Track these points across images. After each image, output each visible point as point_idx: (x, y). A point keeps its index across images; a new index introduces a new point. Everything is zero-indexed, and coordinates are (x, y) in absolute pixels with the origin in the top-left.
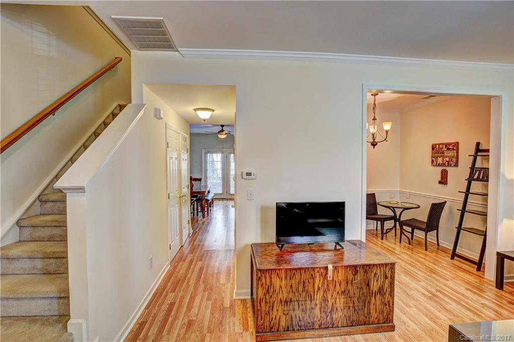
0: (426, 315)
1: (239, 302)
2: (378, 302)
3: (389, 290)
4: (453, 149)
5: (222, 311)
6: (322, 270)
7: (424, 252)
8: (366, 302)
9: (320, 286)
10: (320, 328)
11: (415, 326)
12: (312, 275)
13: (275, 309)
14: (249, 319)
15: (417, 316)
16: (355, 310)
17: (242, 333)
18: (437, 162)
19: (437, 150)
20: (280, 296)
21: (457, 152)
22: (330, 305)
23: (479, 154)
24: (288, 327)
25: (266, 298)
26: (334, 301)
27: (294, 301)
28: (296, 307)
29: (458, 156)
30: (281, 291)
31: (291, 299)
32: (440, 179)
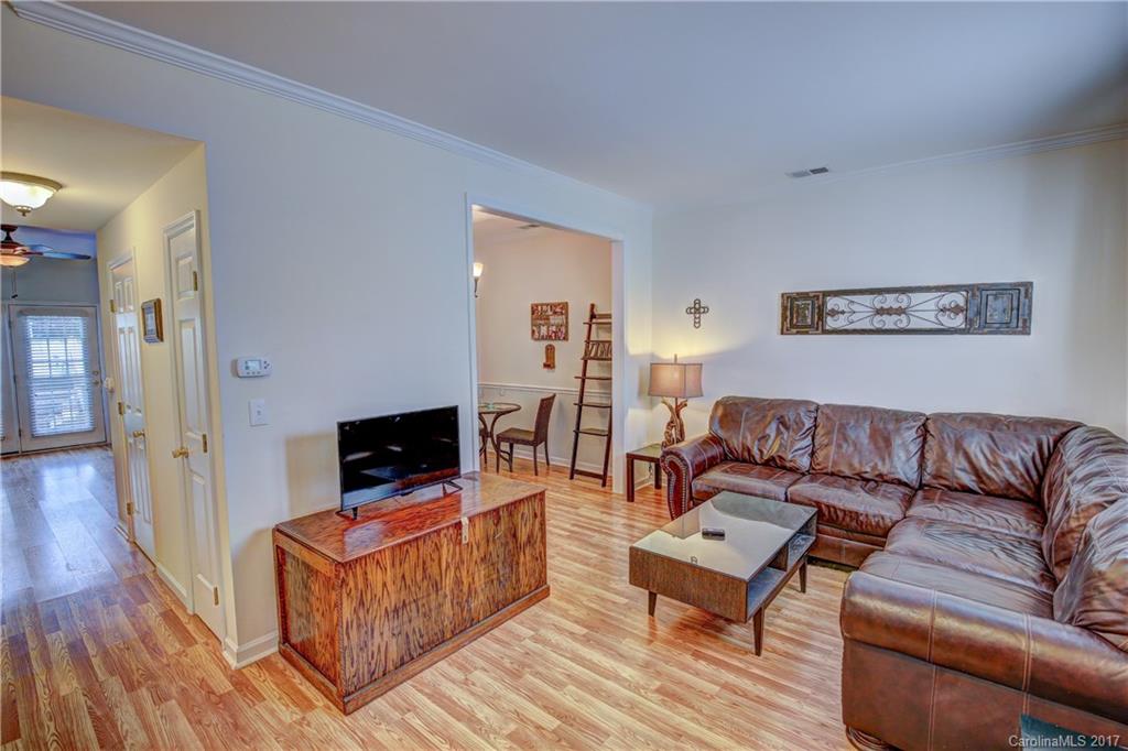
0: (575, 560)
1: (254, 670)
2: (528, 558)
3: (539, 535)
4: (562, 314)
5: (220, 705)
6: (451, 531)
7: (534, 477)
8: (513, 564)
9: (450, 560)
10: (454, 634)
11: (569, 579)
12: (436, 544)
13: (376, 633)
14: (303, 688)
15: (565, 566)
16: (500, 582)
17: (303, 718)
18: (539, 333)
19: (539, 314)
20: (386, 603)
21: (567, 318)
22: (465, 589)
23: (594, 321)
24: (402, 658)
25: (358, 618)
26: (470, 579)
27: (410, 603)
28: (414, 614)
29: (567, 322)
30: (385, 593)
31: (404, 601)
32: (544, 361)
